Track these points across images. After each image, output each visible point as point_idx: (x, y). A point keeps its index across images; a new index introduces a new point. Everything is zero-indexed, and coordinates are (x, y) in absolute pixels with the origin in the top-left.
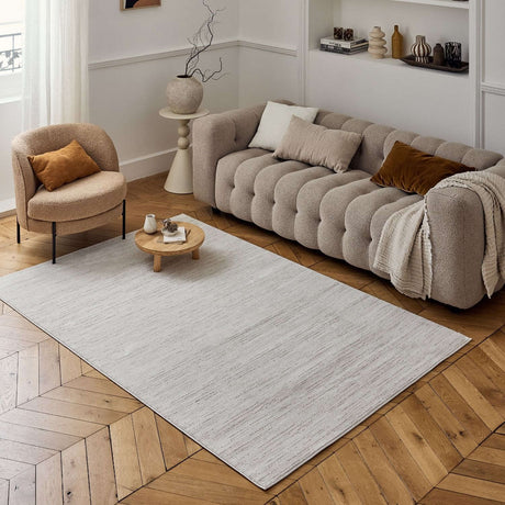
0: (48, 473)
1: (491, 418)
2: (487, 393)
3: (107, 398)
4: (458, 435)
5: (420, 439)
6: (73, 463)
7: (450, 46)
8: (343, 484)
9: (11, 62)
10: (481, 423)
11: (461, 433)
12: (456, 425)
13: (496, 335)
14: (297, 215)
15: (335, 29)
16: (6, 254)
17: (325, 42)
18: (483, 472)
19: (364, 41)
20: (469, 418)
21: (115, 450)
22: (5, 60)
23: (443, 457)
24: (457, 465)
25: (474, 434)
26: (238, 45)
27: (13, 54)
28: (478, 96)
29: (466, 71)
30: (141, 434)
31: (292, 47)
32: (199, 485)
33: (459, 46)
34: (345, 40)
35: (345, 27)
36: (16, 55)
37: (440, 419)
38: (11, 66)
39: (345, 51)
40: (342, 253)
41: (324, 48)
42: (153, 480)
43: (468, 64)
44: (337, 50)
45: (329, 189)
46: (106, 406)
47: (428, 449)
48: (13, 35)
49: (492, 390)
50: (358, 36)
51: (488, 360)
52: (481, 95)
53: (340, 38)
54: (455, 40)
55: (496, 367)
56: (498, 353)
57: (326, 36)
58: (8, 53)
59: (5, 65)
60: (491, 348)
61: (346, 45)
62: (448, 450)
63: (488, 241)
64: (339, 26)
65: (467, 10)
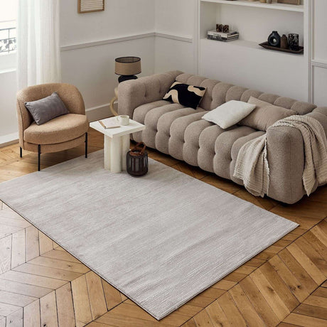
0: (31, 312)
1: (318, 277)
2: (315, 261)
3: (69, 264)
4: (297, 288)
5: (272, 290)
6: (47, 305)
7: (292, 36)
8: (222, 319)
9: (7, 46)
10: (311, 280)
11: (299, 287)
12: (295, 282)
13: (321, 223)
14: (185, 144)
15: (217, 25)
16: (4, 171)
17: (211, 33)
18: (313, 312)
19: (236, 33)
20: (304, 277)
21: (75, 297)
22: (3, 45)
23: (287, 302)
24: (296, 307)
25: (307, 287)
26: (154, 35)
27: (9, 42)
28: (310, 68)
29: (302, 53)
30: (91, 287)
31: (190, 37)
32: (129, 320)
33: (298, 36)
34: (223, 32)
35: (224, 24)
36: (10, 42)
37: (285, 278)
38: (7, 49)
39: (224, 39)
40: (213, 169)
41: (210, 37)
42: (99, 317)
43: (303, 48)
44: (218, 39)
45: (205, 127)
46: (69, 269)
47: (277, 296)
48: (9, 29)
49: (319, 259)
50: (232, 29)
51: (316, 240)
52: (312, 68)
53: (220, 31)
54: (294, 32)
55: (321, 244)
56: (322, 235)
57: (211, 30)
58: (5, 41)
59: (3, 48)
60: (318, 232)
61: (224, 35)
62: (291, 298)
63: (307, 160)
64: (219, 23)
65: (303, 13)
